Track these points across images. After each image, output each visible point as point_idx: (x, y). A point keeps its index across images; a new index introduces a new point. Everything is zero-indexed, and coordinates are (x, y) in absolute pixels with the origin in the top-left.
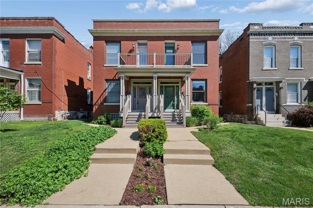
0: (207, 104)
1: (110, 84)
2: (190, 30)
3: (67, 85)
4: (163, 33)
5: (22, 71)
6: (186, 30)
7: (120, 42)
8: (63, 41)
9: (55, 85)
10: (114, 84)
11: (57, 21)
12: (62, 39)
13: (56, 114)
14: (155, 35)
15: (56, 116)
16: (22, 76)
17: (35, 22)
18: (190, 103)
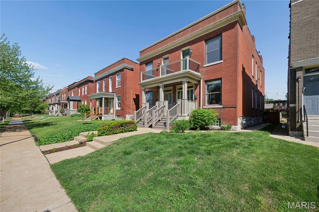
0: (222, 106)
1: (148, 95)
2: (201, 30)
3: (135, 98)
4: (179, 43)
5: (115, 93)
6: (198, 31)
7: (152, 62)
8: (132, 70)
9: (126, 99)
10: (150, 94)
11: (127, 59)
12: (131, 69)
13: (126, 117)
14: (174, 47)
15: (126, 118)
16: (115, 95)
17: (119, 63)
18: (203, 106)
